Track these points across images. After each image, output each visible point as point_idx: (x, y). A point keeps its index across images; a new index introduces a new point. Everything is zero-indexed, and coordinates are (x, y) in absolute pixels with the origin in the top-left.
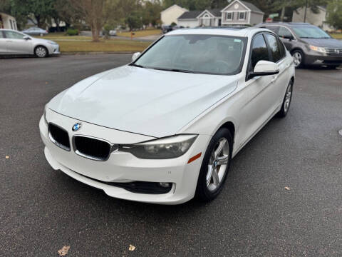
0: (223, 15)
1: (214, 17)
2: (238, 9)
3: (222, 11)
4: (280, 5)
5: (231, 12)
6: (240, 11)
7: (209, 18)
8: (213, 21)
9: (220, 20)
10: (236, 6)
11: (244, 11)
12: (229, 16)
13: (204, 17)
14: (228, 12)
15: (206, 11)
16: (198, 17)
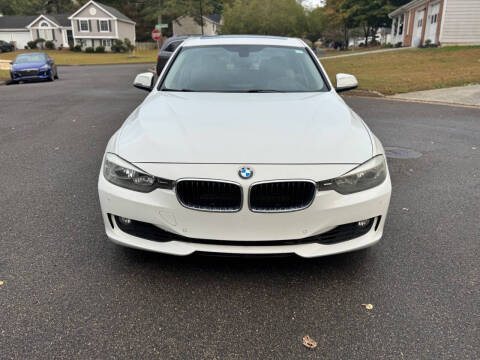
0: (72, 23)
1: (58, 27)
2: (95, 16)
3: (70, 18)
4: (155, 12)
5: (87, 19)
6: (101, 19)
7: (50, 27)
8: (56, 33)
9: (69, 33)
10: (93, 11)
11: (107, 19)
12: (84, 26)
13: (40, 27)
14: (81, 19)
15: (42, 16)
16: (29, 27)
